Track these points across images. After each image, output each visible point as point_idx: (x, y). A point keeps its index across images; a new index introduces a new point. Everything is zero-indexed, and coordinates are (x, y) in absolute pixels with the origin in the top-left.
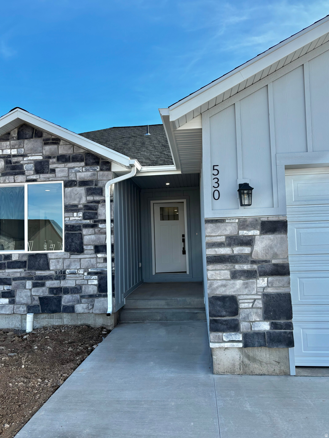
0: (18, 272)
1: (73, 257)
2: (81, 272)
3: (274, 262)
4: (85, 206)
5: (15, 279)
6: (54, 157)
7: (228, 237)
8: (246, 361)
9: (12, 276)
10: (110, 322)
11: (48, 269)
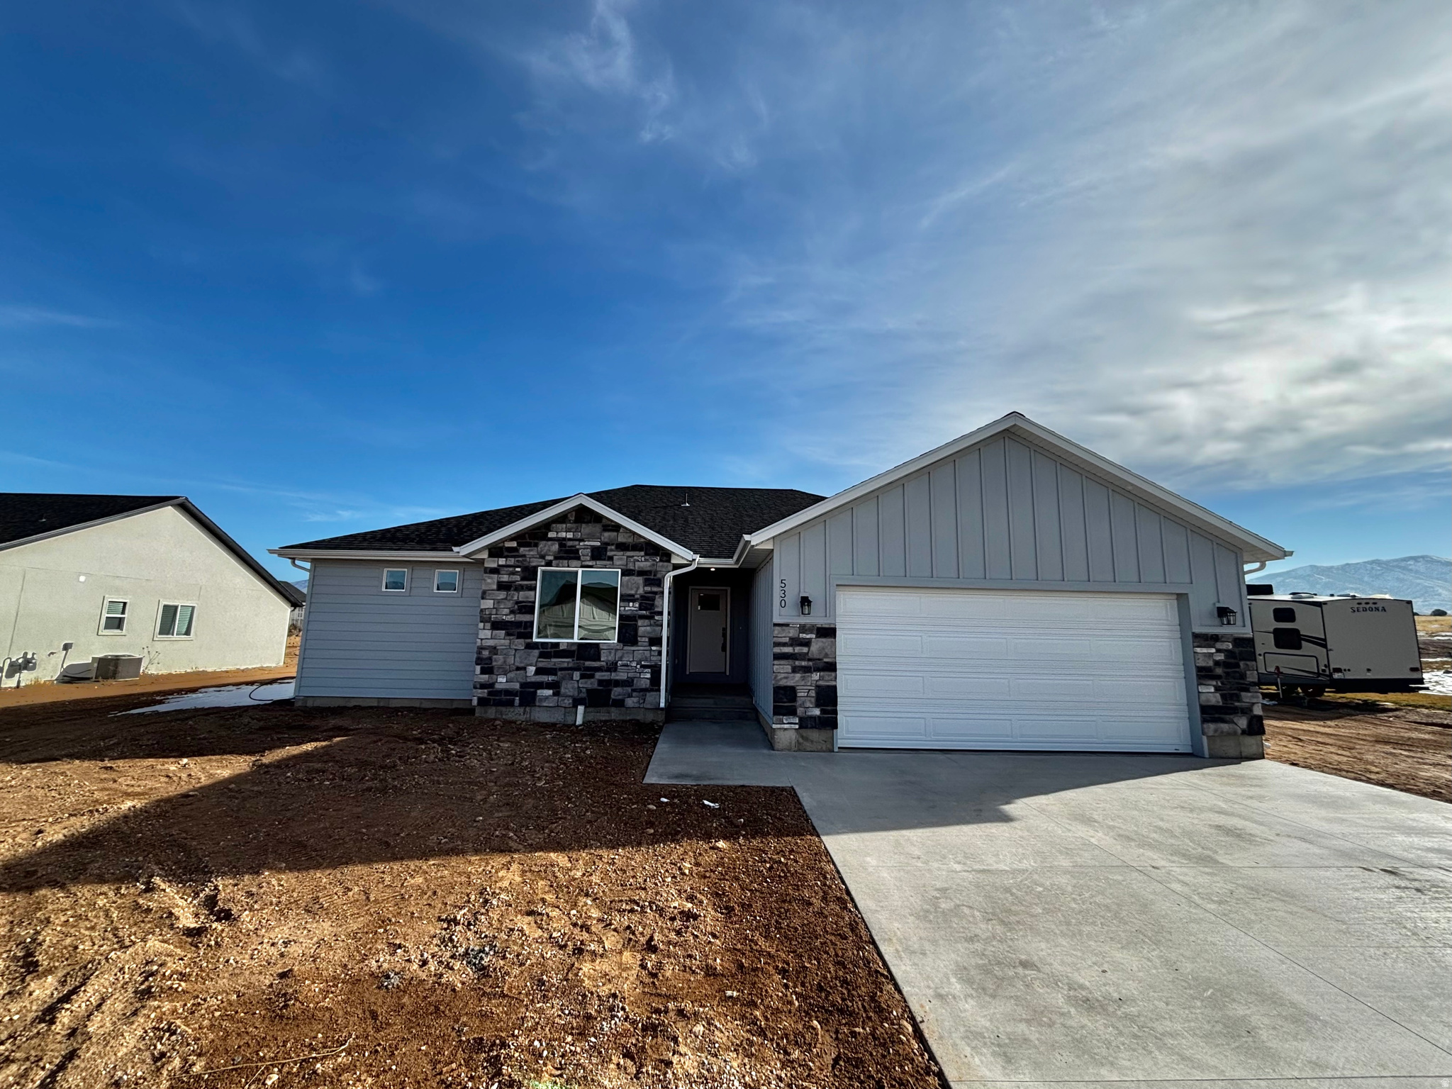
0: (566, 662)
1: (626, 648)
2: (634, 664)
3: (825, 660)
4: (642, 596)
5: (562, 669)
6: (612, 545)
7: (791, 639)
8: (801, 740)
9: (558, 666)
10: (661, 717)
11: (599, 659)
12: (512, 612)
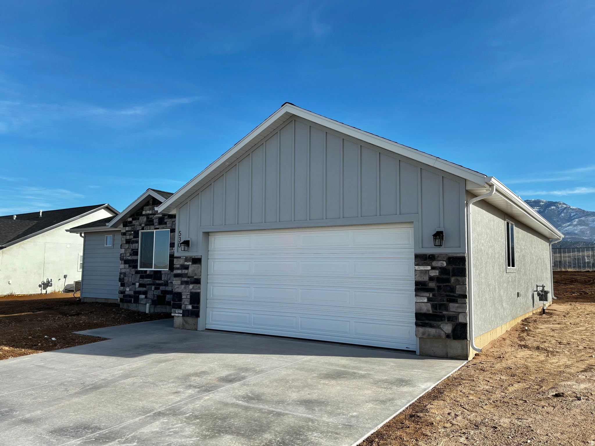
0: (149, 281)
3: (195, 277)
7: (181, 265)
8: (184, 323)
11: (161, 279)
12: (131, 255)
